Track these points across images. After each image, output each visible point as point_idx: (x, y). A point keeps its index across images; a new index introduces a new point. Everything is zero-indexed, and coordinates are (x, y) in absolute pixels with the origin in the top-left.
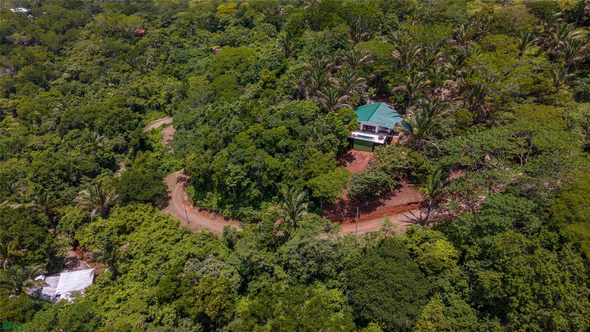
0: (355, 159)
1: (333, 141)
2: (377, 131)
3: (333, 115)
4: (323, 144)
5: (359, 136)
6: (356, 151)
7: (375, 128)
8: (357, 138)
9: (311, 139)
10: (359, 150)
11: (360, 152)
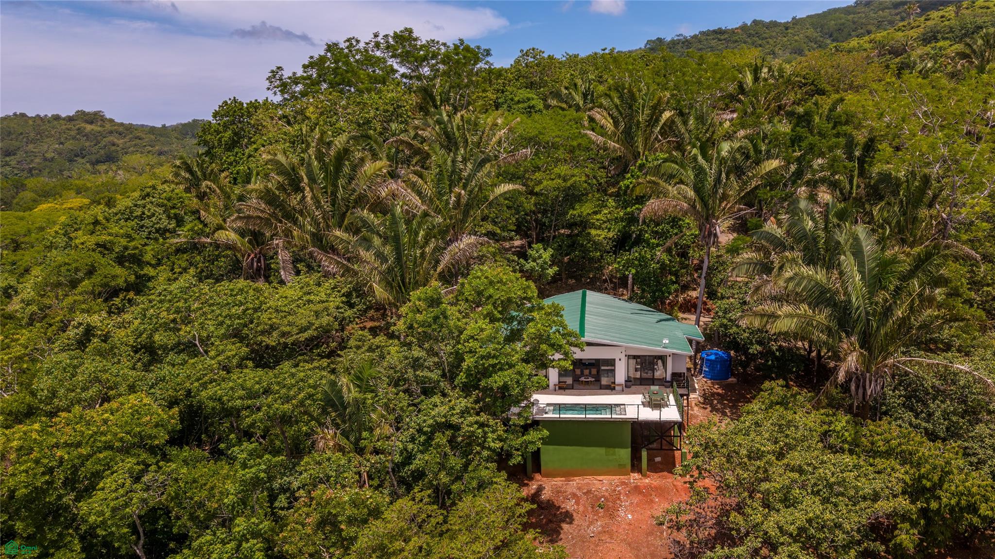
0: (568, 517)
1: (468, 425)
2: (620, 376)
3: (434, 302)
4: (409, 458)
5: (560, 407)
6: (558, 481)
7: (611, 362)
8: (550, 415)
9: (328, 436)
10: (568, 474)
11: (577, 481)
